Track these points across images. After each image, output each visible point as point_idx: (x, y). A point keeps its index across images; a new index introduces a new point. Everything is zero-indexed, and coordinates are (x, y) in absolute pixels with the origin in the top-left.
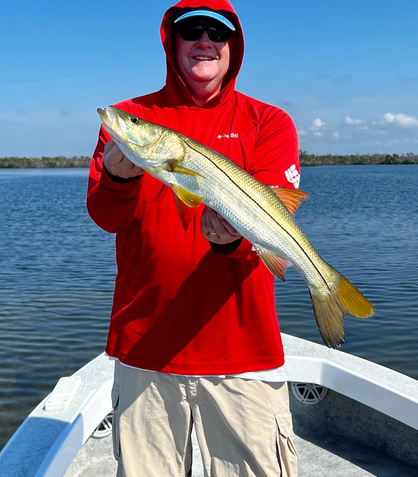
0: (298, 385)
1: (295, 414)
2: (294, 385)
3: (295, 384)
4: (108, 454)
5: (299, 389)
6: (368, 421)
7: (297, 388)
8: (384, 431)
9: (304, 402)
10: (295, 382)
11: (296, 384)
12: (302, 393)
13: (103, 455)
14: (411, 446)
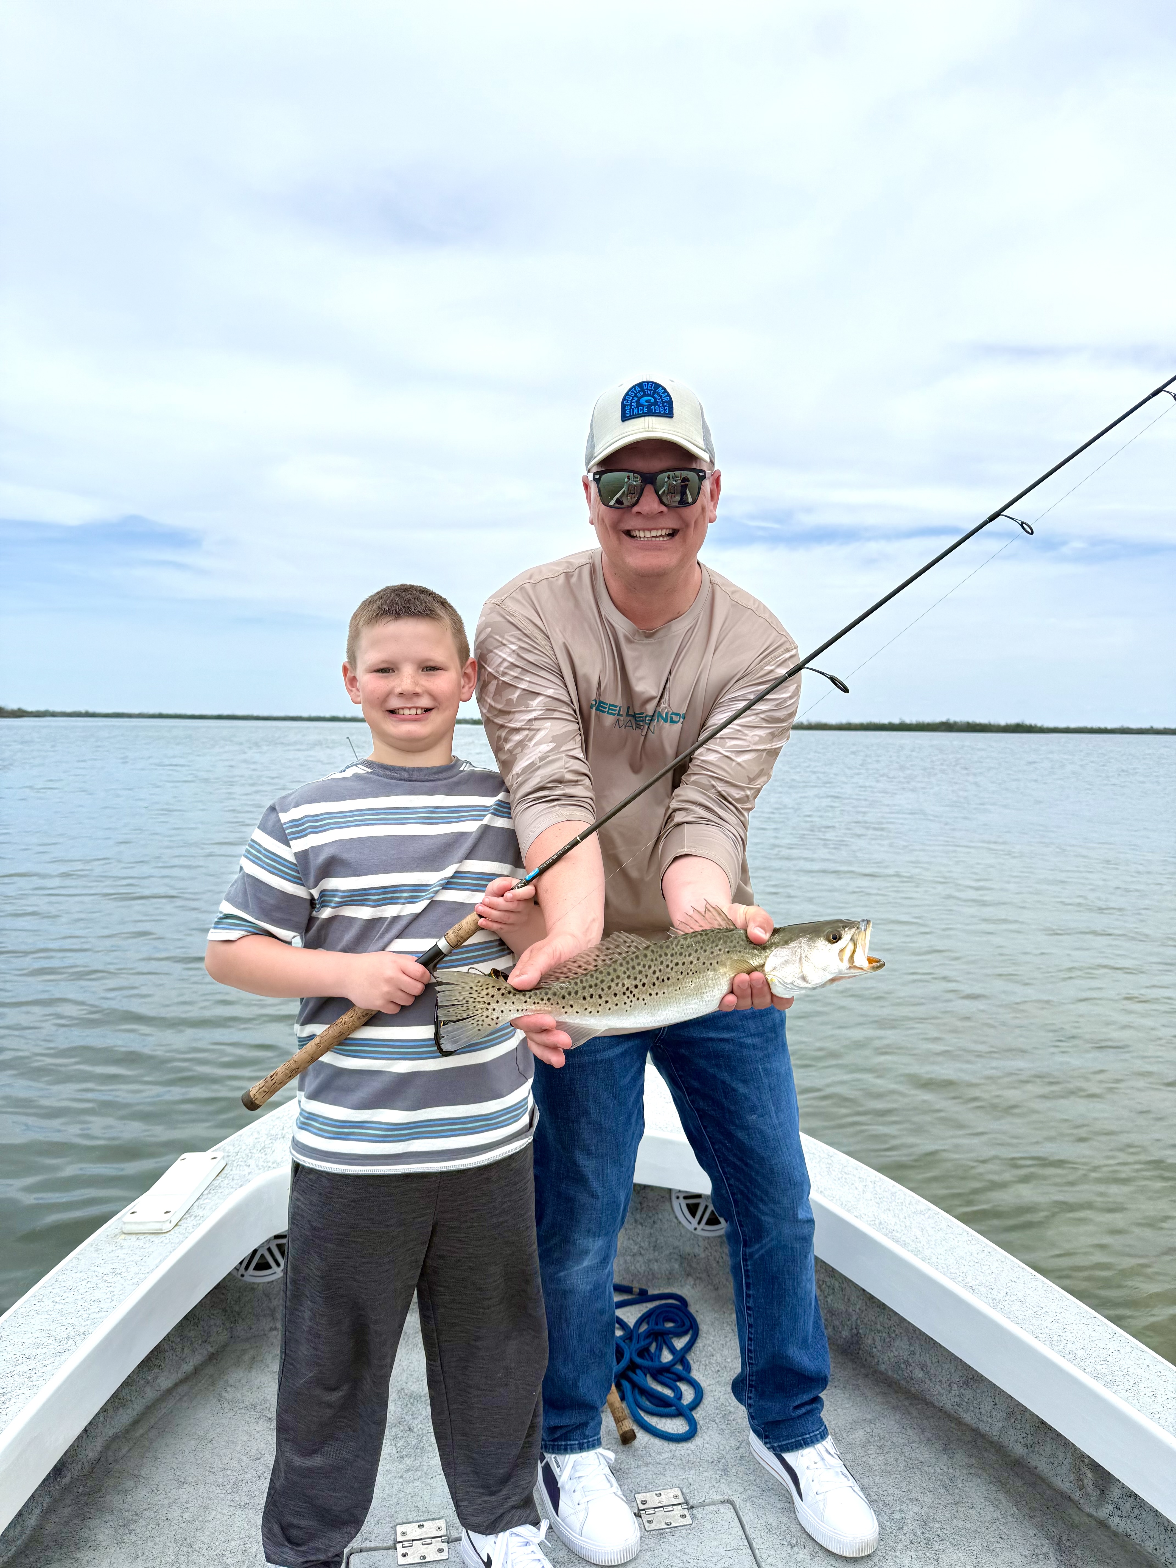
0: (685, 1198)
1: (676, 1251)
2: (678, 1198)
3: (679, 1194)
4: (269, 1319)
5: (688, 1205)
6: (827, 1279)
7: (684, 1203)
8: (858, 1307)
9: (699, 1232)
10: (680, 1191)
11: (681, 1196)
12: (693, 1214)
13: (258, 1320)
14: (912, 1349)
